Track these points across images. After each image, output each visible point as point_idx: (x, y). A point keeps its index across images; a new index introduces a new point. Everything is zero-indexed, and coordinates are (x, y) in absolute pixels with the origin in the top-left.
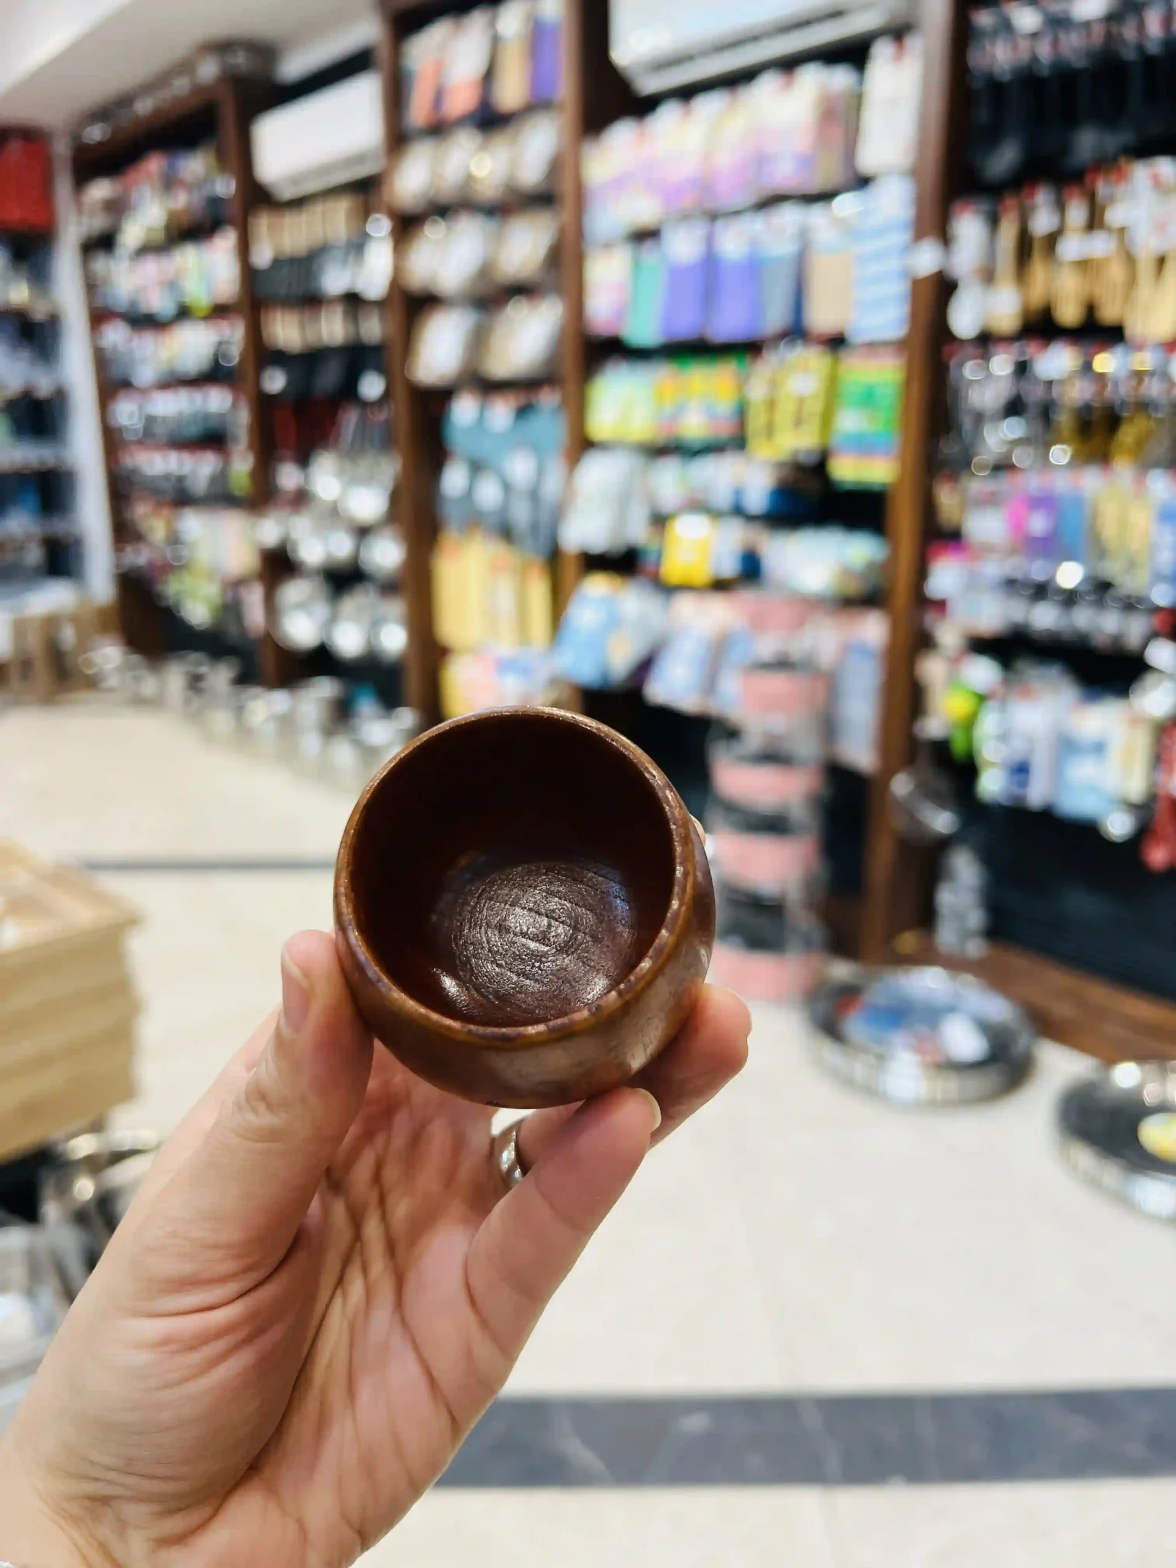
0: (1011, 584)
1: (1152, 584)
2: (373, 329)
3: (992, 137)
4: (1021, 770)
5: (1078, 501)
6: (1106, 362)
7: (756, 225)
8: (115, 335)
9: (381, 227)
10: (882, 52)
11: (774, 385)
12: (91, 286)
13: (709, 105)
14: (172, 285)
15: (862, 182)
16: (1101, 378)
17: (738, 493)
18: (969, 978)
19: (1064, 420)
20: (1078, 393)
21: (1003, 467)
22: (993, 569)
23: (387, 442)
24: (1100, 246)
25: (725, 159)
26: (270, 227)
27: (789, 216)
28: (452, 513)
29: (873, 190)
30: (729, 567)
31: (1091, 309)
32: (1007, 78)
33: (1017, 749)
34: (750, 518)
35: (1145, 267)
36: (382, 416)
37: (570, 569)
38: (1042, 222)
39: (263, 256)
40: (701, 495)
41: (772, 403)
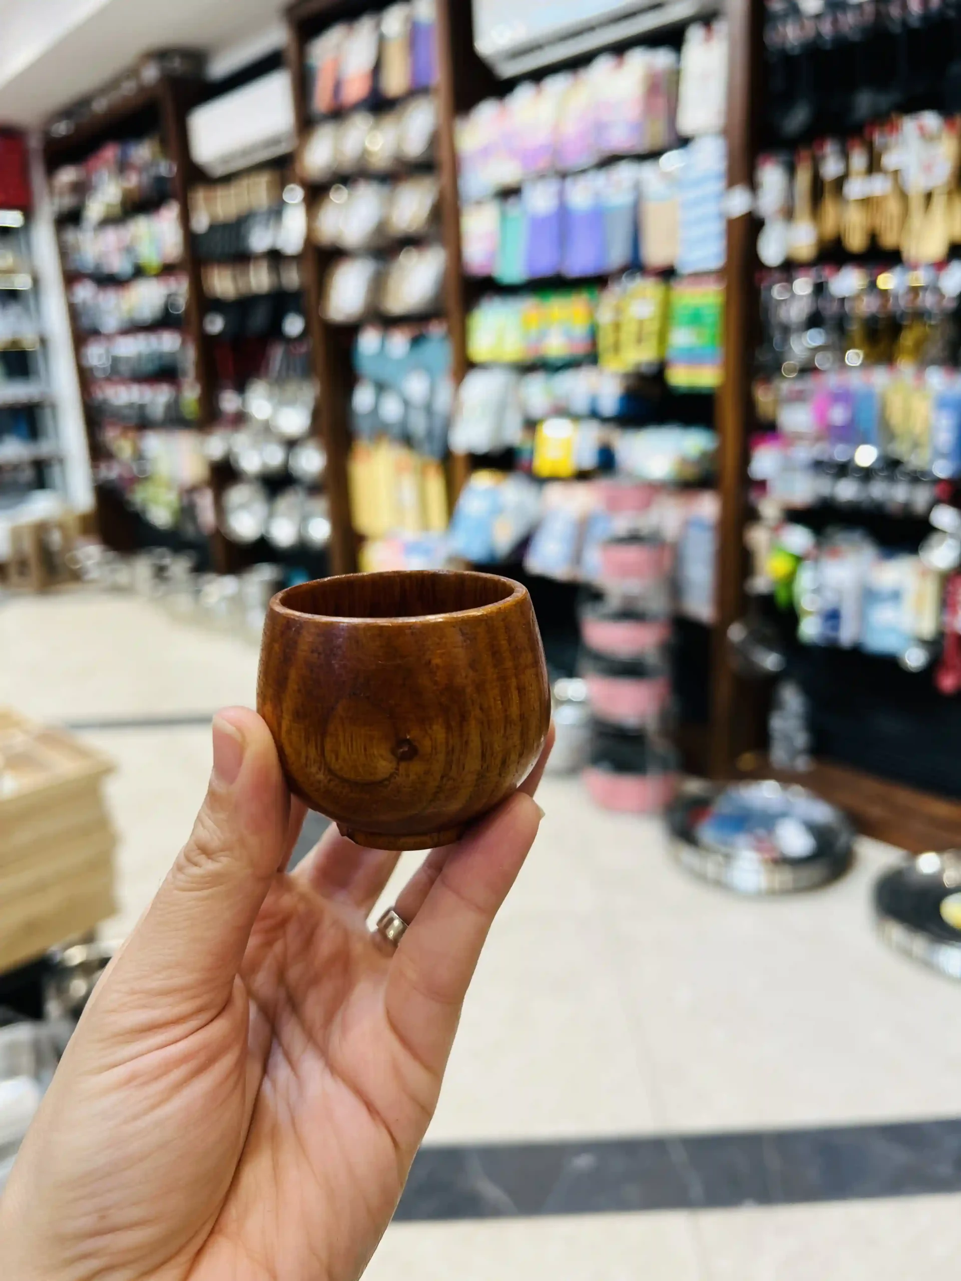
0: (819, 466)
1: (932, 462)
2: (292, 278)
3: (787, 101)
4: (833, 617)
5: (869, 396)
6: (888, 281)
7: (599, 181)
8: (85, 292)
9: (295, 195)
10: (695, 35)
11: (618, 311)
12: (64, 252)
13: (556, 85)
14: (129, 250)
15: (683, 142)
16: (884, 294)
17: (594, 400)
18: (797, 789)
19: (855, 328)
20: (868, 306)
21: (808, 369)
22: (804, 453)
23: (307, 371)
24: (879, 186)
25: (571, 128)
26: (207, 199)
27: (625, 172)
28: (363, 426)
29: (693, 147)
30: (588, 460)
31: (873, 238)
32: (797, 52)
33: (829, 600)
34: (605, 420)
35: (916, 203)
36: (303, 349)
37: (460, 468)
38: (831, 168)
39: (201, 222)
40: (564, 402)
41: (618, 325)
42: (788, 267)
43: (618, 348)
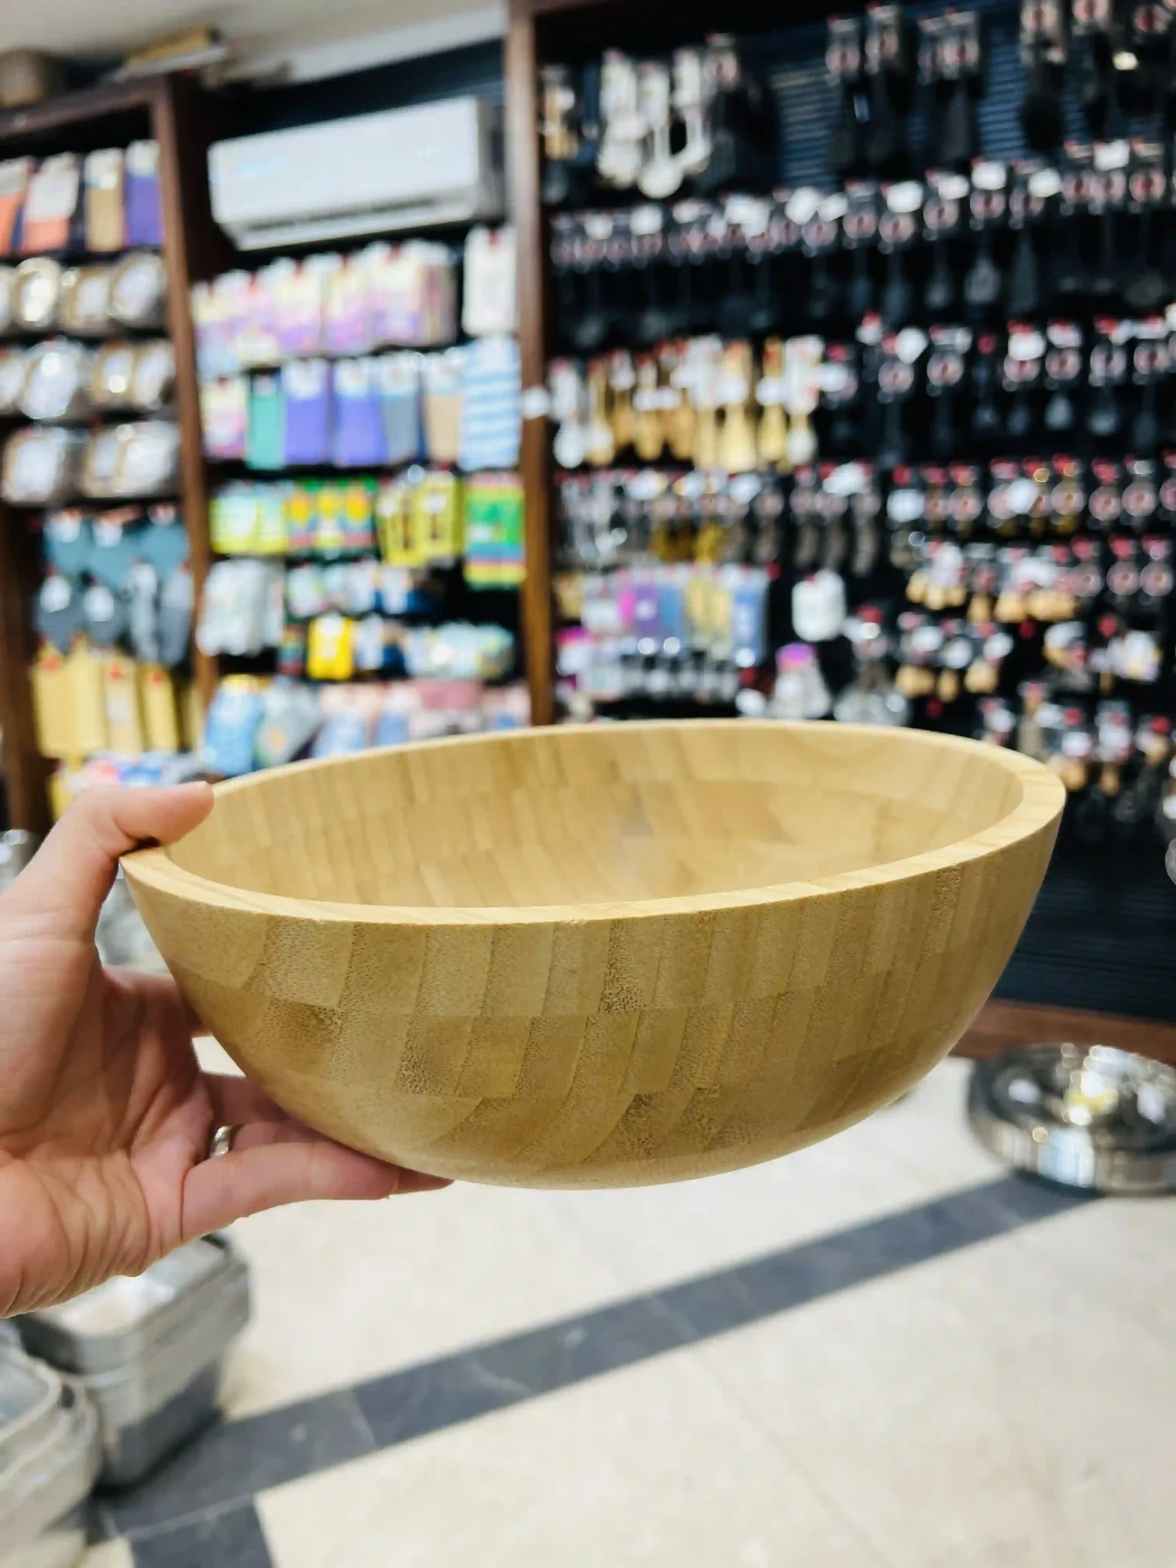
0: (626, 660)
1: (734, 652)
5: (672, 592)
7: (373, 369)
10: (478, 241)
11: (407, 502)
15: (462, 338)
16: (679, 498)
17: (378, 596)
19: (657, 530)
20: (665, 509)
21: (613, 567)
24: (668, 399)
25: (338, 311)
27: (408, 363)
28: (51, 626)
29: (477, 346)
30: (373, 659)
31: (666, 447)
32: (586, 269)
34: (392, 618)
35: (707, 418)
37: (204, 671)
38: (623, 378)
40: (340, 599)
41: (406, 519)
42: (586, 469)
43: (407, 544)
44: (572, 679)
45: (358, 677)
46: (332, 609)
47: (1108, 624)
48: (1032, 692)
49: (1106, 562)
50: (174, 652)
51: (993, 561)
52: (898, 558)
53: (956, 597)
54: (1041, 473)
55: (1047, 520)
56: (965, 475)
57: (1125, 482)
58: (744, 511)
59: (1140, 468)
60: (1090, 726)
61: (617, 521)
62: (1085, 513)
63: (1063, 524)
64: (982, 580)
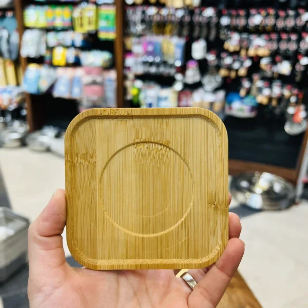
0: (144, 63)
1: (174, 61)
4: (150, 105)
11: (82, 13)
16: (161, 16)
17: (73, 41)
22: (140, 59)
33: (149, 101)
40: (62, 42)
41: (81, 18)
42: (134, 5)
43: (82, 25)
44: (129, 68)
45: (68, 65)
46: (60, 45)
47: (278, 58)
48: (256, 77)
49: (279, 40)
50: (14, 56)
51: (248, 39)
52: (222, 37)
53: (237, 49)
54: (263, 13)
55: (264, 27)
56: (242, 13)
57: (287, 16)
58: (180, 20)
59: (291, 13)
60: (270, 87)
61: (143, 21)
62: (275, 25)
63: (268, 28)
64: (245, 44)
